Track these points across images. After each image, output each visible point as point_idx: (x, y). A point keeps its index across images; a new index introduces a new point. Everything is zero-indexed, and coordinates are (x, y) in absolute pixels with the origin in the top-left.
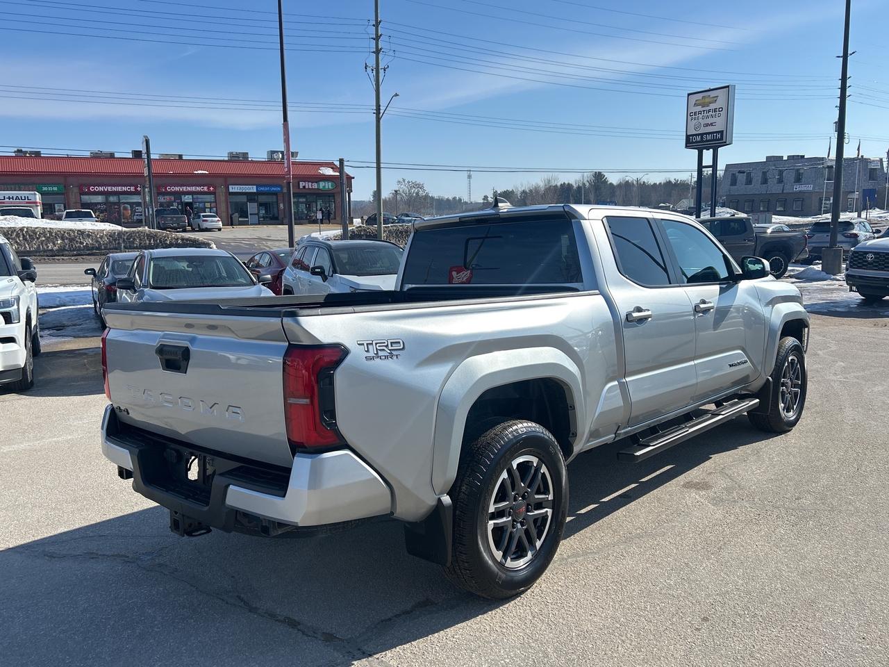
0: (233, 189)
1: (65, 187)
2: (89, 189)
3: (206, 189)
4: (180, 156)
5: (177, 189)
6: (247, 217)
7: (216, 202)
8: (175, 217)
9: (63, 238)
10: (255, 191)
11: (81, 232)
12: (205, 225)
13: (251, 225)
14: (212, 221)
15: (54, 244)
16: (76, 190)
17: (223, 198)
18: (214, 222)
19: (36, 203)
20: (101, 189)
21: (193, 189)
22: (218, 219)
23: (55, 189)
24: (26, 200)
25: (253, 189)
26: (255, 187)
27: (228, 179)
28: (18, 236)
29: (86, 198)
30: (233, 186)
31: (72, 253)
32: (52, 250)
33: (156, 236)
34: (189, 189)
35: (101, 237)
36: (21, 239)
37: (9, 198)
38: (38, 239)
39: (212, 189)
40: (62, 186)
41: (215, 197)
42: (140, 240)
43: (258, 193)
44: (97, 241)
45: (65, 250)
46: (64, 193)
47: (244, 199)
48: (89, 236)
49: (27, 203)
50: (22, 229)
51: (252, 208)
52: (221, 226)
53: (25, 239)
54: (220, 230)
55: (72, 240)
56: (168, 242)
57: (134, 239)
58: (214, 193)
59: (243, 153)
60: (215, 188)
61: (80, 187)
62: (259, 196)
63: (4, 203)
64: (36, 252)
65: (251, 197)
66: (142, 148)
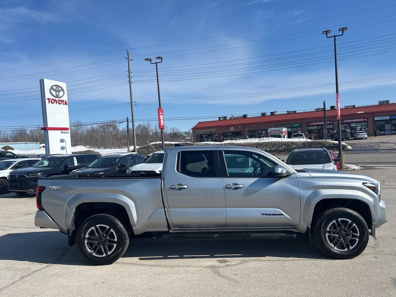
0: (376, 119)
1: (302, 124)
2: (311, 124)
3: (362, 120)
4: (354, 106)
5: (348, 121)
6: (385, 131)
7: (367, 125)
8: (343, 134)
9: (285, 146)
10: (389, 119)
11: (292, 143)
12: (358, 137)
13: (387, 135)
14: (362, 135)
15: (282, 148)
16: (306, 125)
17: (371, 123)
18: (363, 135)
19: (282, 132)
20: (315, 124)
21: (356, 120)
22: (365, 133)
23: (298, 125)
24: (279, 131)
25: (388, 118)
26: (389, 116)
27: (374, 114)
28: (270, 145)
29: (310, 128)
30: (377, 117)
31: (287, 151)
32: (281, 150)
33: (322, 143)
34: (354, 120)
35: (299, 144)
36: (271, 146)
37: (274, 131)
38: (276, 146)
39: (365, 119)
40: (300, 124)
41: (367, 123)
42: (315, 145)
43: (390, 120)
44: (297, 146)
45: (285, 150)
46: (301, 126)
47: (383, 123)
48: (295, 144)
49: (280, 132)
50: (271, 142)
51: (388, 127)
52: (367, 137)
53: (272, 146)
54: (366, 138)
55: (288, 146)
56: (327, 146)
57: (312, 145)
58: (367, 121)
59: (386, 101)
60: (367, 119)
61: (307, 123)
62: (392, 121)
63: (271, 132)
64: (275, 151)
65: (387, 121)
66: (335, 105)
